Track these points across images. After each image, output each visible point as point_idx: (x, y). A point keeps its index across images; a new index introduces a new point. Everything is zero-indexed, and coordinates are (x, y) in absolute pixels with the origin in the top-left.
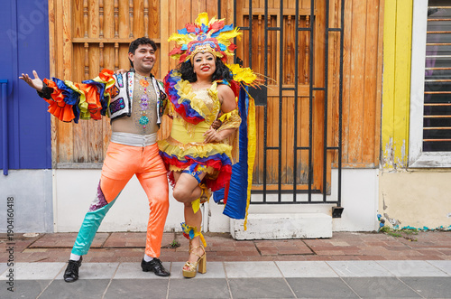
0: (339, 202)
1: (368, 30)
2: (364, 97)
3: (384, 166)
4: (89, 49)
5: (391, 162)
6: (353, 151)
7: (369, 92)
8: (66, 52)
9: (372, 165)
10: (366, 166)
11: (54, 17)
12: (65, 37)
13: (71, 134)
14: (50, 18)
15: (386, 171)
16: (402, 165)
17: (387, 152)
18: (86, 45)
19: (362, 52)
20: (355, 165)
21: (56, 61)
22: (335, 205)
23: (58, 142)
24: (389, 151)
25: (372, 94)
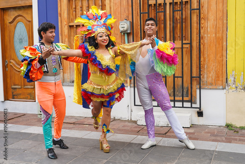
0: (200, 108)
1: (218, 7)
2: (216, 48)
3: (229, 88)
4: (76, 28)
5: (234, 86)
6: (210, 79)
7: (219, 44)
8: (66, 30)
9: (221, 87)
10: (218, 88)
11: (60, 14)
12: (65, 23)
13: (69, 69)
14: (59, 15)
15: (230, 91)
16: (241, 88)
17: (230, 79)
18: (75, 26)
19: (214, 21)
20: (211, 87)
21: (62, 35)
22: (198, 109)
23: (63, 73)
24: (233, 79)
25: (221, 45)
